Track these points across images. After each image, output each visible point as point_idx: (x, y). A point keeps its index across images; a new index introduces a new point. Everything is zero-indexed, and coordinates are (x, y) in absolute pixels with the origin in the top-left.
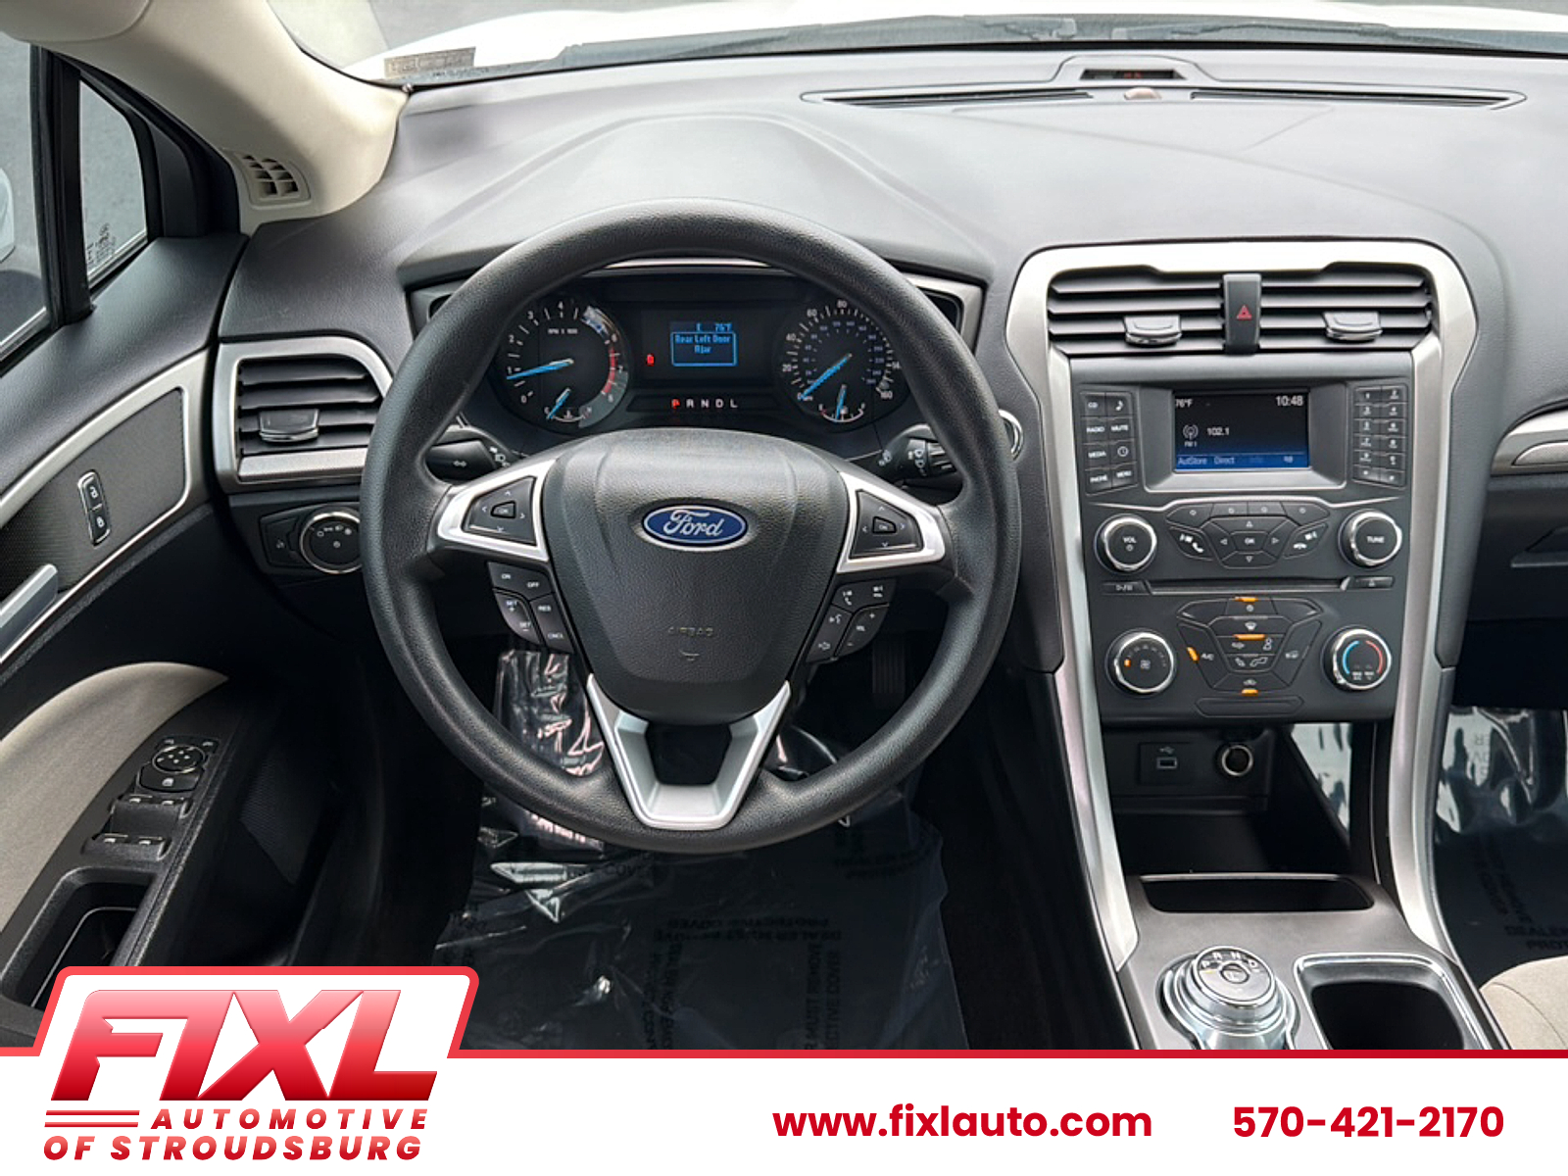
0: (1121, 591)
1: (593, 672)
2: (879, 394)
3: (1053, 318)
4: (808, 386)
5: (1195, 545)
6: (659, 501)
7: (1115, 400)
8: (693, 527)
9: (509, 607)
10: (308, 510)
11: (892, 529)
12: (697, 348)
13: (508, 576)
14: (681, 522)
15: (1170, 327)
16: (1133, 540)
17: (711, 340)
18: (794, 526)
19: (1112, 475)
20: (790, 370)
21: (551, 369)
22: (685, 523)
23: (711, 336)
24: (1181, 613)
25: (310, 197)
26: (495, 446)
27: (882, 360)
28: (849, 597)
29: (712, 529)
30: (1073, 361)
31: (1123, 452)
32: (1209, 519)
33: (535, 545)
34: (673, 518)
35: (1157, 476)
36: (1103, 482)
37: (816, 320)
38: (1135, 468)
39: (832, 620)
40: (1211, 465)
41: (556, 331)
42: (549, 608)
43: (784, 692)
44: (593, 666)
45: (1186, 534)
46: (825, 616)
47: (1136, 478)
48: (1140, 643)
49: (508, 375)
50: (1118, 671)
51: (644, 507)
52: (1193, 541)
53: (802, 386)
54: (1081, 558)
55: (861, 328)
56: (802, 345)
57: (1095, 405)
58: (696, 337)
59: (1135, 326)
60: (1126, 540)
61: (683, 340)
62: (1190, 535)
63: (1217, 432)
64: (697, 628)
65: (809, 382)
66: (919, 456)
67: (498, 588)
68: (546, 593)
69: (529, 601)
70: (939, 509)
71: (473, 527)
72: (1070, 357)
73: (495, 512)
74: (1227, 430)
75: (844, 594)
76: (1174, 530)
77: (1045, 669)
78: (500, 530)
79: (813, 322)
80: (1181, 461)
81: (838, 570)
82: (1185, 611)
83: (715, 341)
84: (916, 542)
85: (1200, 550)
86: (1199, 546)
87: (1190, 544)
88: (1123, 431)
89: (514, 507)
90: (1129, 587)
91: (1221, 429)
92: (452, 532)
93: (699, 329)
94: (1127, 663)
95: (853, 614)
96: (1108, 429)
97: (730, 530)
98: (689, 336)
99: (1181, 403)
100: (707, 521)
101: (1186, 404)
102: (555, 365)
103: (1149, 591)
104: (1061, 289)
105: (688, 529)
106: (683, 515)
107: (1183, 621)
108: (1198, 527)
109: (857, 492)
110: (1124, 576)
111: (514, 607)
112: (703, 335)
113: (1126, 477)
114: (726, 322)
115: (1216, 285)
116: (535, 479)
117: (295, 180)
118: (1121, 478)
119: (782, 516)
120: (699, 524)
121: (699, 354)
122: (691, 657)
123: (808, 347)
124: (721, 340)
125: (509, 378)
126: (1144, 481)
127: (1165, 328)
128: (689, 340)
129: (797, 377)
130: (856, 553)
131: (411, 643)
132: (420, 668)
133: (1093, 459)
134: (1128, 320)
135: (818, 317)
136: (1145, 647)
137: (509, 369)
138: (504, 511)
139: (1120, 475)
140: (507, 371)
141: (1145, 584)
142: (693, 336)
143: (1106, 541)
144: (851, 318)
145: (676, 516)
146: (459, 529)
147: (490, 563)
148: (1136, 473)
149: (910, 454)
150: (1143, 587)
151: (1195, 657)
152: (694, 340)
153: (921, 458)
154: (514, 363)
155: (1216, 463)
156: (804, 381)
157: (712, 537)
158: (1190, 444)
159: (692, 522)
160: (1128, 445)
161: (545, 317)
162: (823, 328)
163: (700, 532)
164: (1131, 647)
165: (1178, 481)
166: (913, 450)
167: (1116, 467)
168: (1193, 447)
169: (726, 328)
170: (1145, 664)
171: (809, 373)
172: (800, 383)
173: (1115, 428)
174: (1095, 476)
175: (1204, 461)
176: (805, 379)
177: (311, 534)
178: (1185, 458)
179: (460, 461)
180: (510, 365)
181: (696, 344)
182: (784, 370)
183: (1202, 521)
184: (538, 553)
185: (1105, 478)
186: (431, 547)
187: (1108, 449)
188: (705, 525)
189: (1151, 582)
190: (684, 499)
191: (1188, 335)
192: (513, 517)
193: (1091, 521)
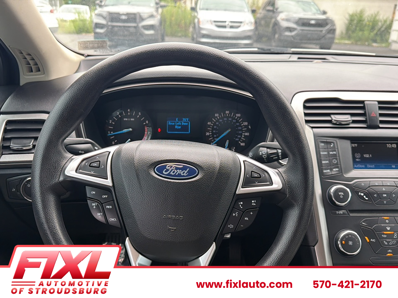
0: (338, 214)
1: (128, 237)
2: (240, 144)
3: (306, 115)
4: (215, 140)
5: (365, 197)
6: (162, 161)
7: (330, 143)
8: (176, 171)
9: (94, 206)
10: (26, 176)
11: (259, 176)
12: (176, 127)
13: (94, 193)
14: (171, 169)
15: (348, 118)
16: (342, 194)
17: (181, 124)
18: (218, 173)
19: (331, 170)
20: (209, 135)
21: (124, 132)
22: (172, 170)
23: (181, 122)
24: (362, 223)
25: (44, 73)
26: (97, 147)
27: (241, 132)
28: (241, 205)
29: (184, 173)
30: (314, 129)
31: (335, 161)
32: (369, 187)
33: (107, 179)
34: (167, 168)
35: (348, 171)
36: (328, 172)
37: (218, 118)
38: (340, 167)
39: (234, 215)
40: (366, 168)
41: (127, 119)
42: (111, 207)
43: (213, 248)
44: (129, 235)
45: (361, 192)
46: (231, 214)
47: (341, 171)
48: (348, 234)
49: (108, 134)
50: (340, 246)
51: (155, 163)
52: (364, 195)
53: (213, 140)
54: (322, 200)
55: (234, 121)
56: (213, 126)
57: (323, 144)
58: (176, 123)
59: (335, 118)
60: (340, 193)
61: (171, 124)
62: (363, 193)
63: (367, 156)
64: (176, 216)
65: (215, 139)
66: (264, 153)
67: (89, 198)
68: (110, 201)
69: (102, 204)
70: (278, 170)
71: (81, 171)
72: (312, 128)
73: (91, 165)
74: (371, 155)
75: (239, 203)
76: (356, 191)
77: (310, 245)
78: (92, 173)
79: (217, 118)
80: (355, 166)
81: (237, 193)
82: (363, 222)
83: (182, 124)
84: (269, 182)
85: (367, 199)
86: (366, 197)
87: (363, 196)
88: (334, 154)
89: (100, 163)
90: (341, 212)
91: (368, 155)
92: (71, 172)
93: (177, 120)
94: (343, 242)
95: (243, 212)
96: (329, 153)
97: (192, 173)
98: (173, 122)
99: (353, 145)
100: (182, 169)
101: (355, 146)
102: (125, 130)
103: (349, 214)
104: (308, 105)
105: (174, 172)
106: (171, 166)
107: (363, 226)
108: (365, 190)
109: (244, 161)
110: (340, 208)
111: (95, 206)
112: (178, 122)
113: (337, 171)
114: (187, 118)
115: (362, 105)
116: (110, 152)
117: (39, 66)
118: (335, 171)
119: (214, 168)
120: (178, 170)
121: (177, 129)
122: (173, 229)
123: (215, 127)
124: (185, 124)
125: (108, 135)
126: (343, 173)
127: (346, 119)
128: (173, 124)
129: (211, 137)
130: (244, 186)
131: (48, 220)
132: (51, 232)
133: (324, 163)
134: (332, 116)
135: (219, 116)
136: (350, 236)
137: (109, 132)
138: (95, 165)
139: (334, 170)
140: (108, 133)
141: (347, 211)
142: (175, 122)
143: (332, 194)
144: (230, 117)
145: (169, 167)
146: (75, 171)
147: (86, 186)
148: (340, 169)
149: (261, 153)
150: (346, 213)
151: (368, 241)
152: (175, 124)
153: (265, 155)
154: (111, 130)
155: (368, 167)
156: (213, 139)
157: (184, 176)
158: (358, 160)
159: (175, 169)
160: (336, 159)
161: (123, 114)
162: (221, 121)
163: (179, 173)
164: (344, 236)
165: (355, 173)
166: (261, 152)
167: (333, 167)
168: (359, 161)
169: (186, 120)
170: (350, 243)
171: (215, 136)
172: (212, 139)
173: (331, 153)
174: (325, 170)
175: (364, 166)
176: (214, 138)
177: (25, 185)
178: (357, 165)
179: (82, 151)
180: (109, 131)
181: (176, 125)
182: (207, 135)
183: (367, 188)
184: (108, 182)
185: (329, 171)
186: (61, 179)
187: (329, 160)
188: (181, 171)
189: (349, 210)
190: (172, 160)
191: (354, 122)
192: (99, 167)
193: (325, 187)
